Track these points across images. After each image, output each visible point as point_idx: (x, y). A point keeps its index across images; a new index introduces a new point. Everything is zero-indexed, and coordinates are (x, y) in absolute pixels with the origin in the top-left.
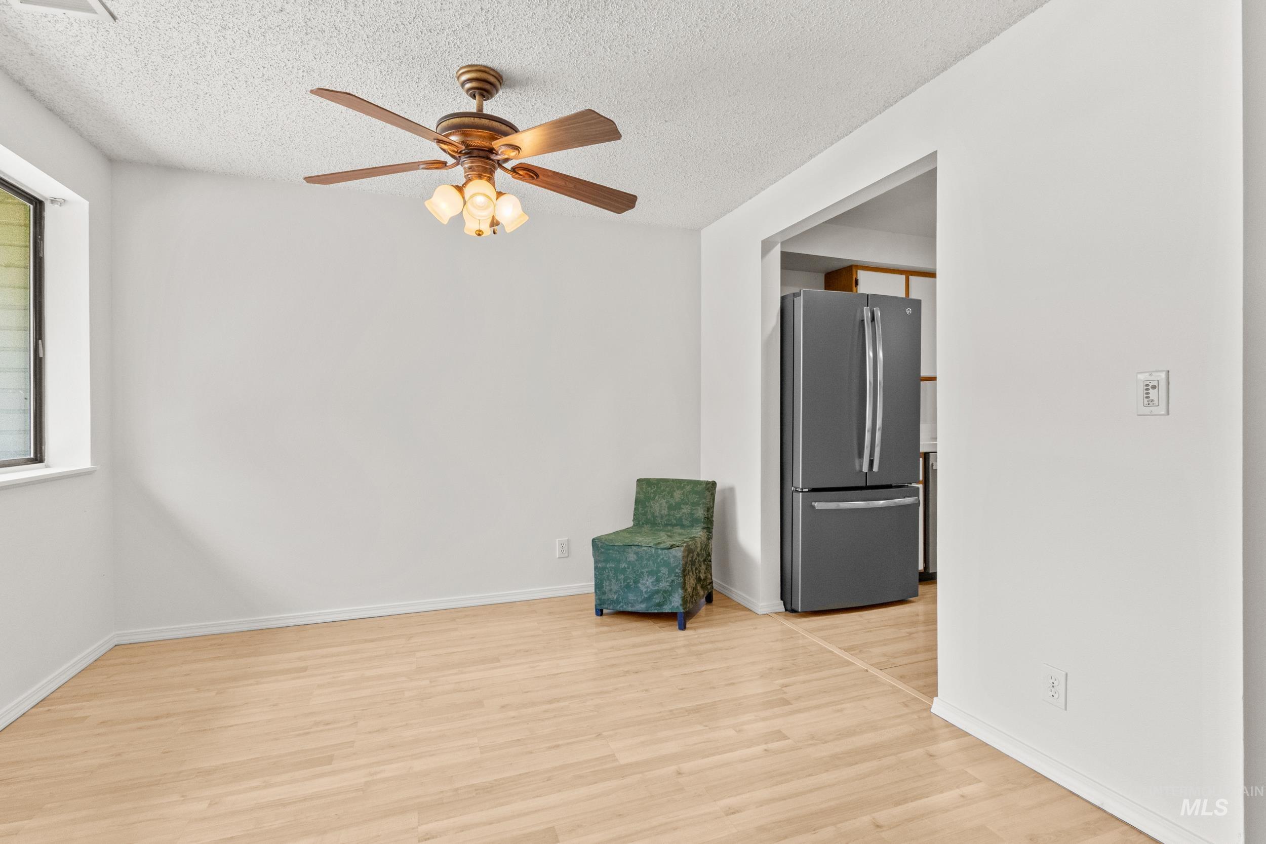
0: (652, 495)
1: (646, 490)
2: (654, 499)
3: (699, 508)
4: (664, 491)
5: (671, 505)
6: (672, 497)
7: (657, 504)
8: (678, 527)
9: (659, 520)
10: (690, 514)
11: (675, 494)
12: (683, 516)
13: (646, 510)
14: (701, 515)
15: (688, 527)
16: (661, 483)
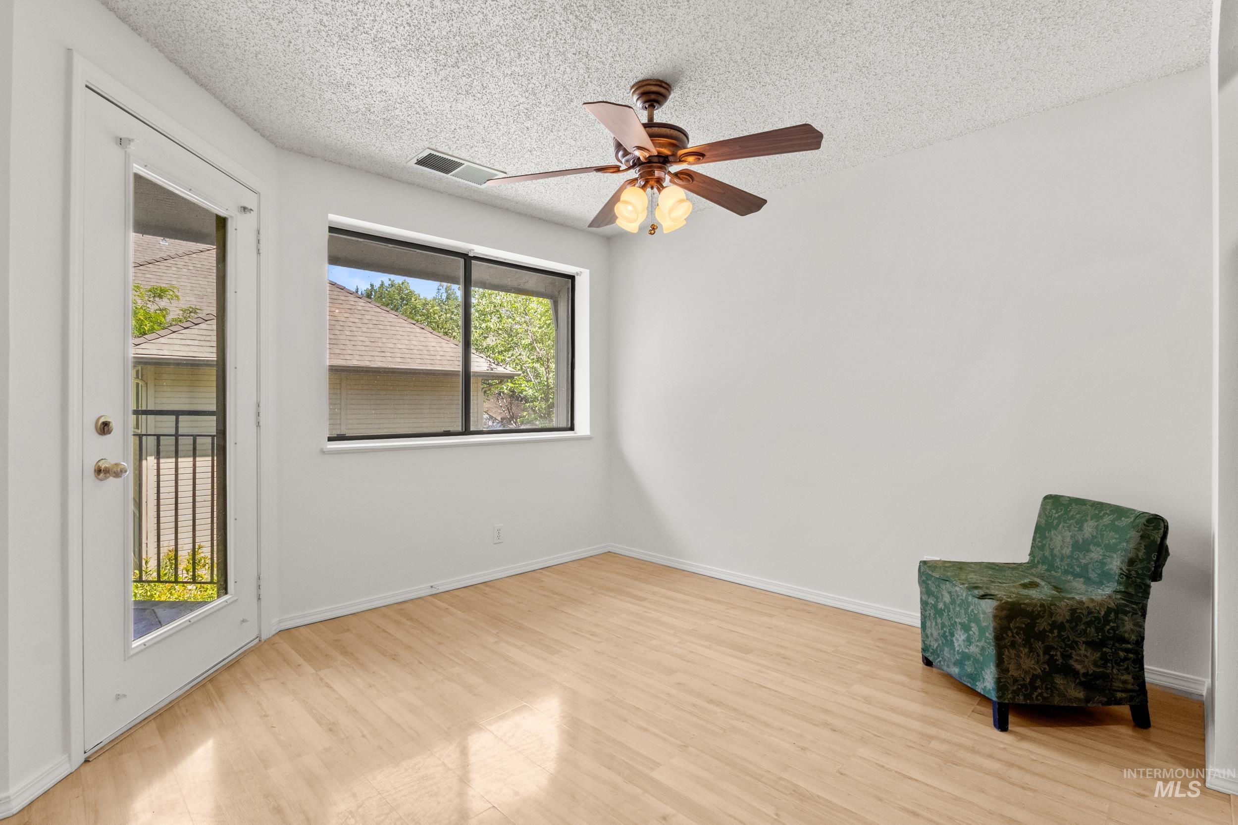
0: (1055, 522)
1: (1049, 513)
2: (1056, 528)
3: (1115, 556)
4: (1073, 517)
5: (1077, 542)
6: (1081, 529)
7: (1059, 536)
8: (1082, 579)
9: (1058, 562)
10: (1100, 562)
11: (1085, 525)
12: (1089, 563)
13: (1044, 542)
14: (1115, 568)
15: (1094, 582)
16: (1073, 505)
